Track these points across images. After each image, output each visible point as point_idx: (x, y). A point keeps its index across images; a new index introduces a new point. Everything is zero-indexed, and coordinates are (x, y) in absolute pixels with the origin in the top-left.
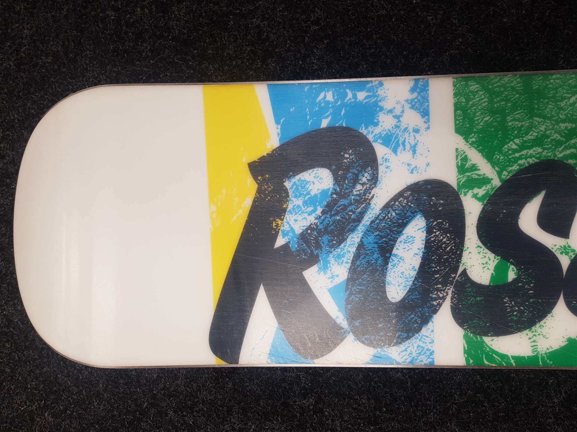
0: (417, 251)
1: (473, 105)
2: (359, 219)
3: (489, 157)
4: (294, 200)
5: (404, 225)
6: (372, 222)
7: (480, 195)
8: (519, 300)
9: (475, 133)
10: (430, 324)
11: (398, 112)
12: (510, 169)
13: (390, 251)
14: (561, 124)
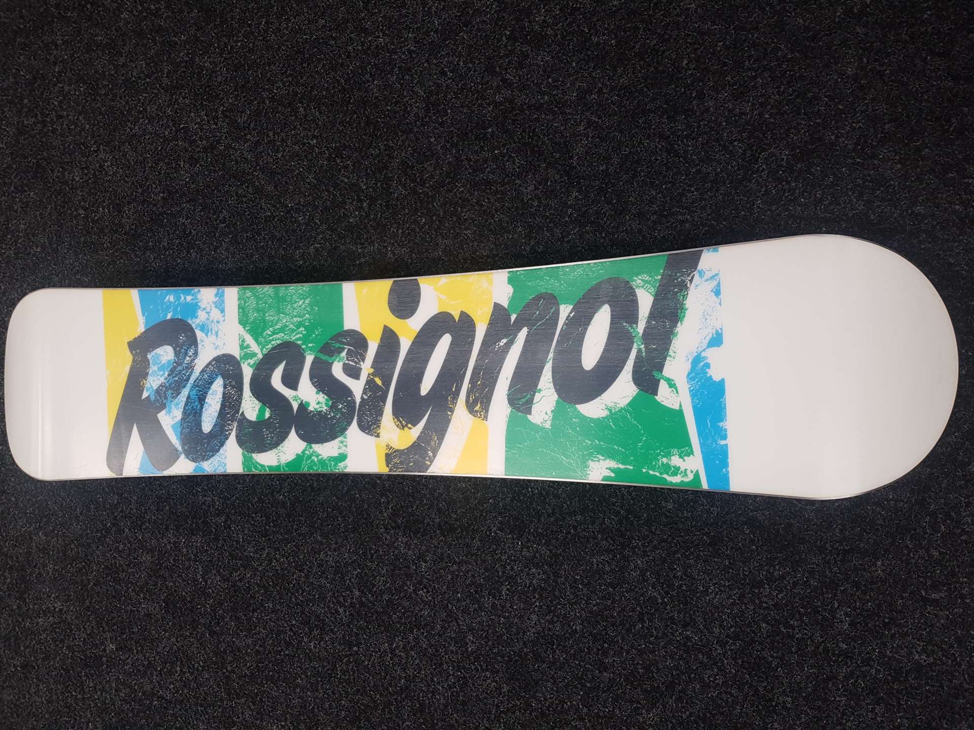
0: (218, 400)
1: (248, 306)
2: (188, 380)
3: (256, 340)
4: (153, 366)
5: (211, 383)
6: (195, 381)
7: (251, 364)
8: (271, 430)
9: (249, 324)
10: (225, 446)
11: (208, 310)
12: (267, 347)
13: (204, 400)
14: (294, 319)
